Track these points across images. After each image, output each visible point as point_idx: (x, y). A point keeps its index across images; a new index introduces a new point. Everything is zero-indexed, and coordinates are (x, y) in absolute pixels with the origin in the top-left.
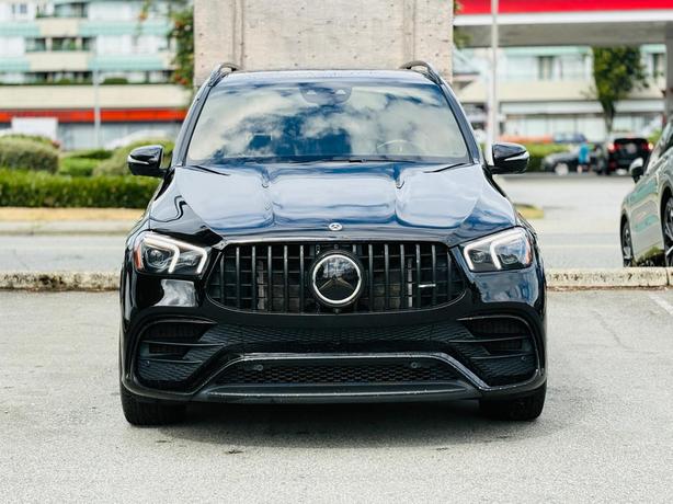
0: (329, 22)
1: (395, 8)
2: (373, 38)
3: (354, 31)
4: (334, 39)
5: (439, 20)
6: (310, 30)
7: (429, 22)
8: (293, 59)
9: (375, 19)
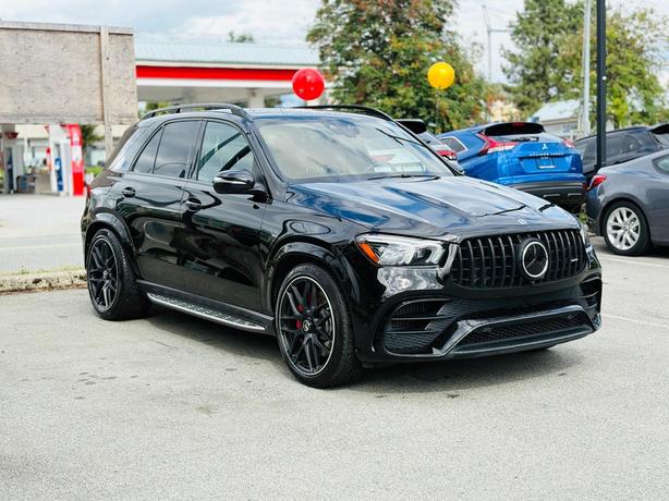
0: (44, 75)
1: (94, 66)
2: (78, 89)
3: (63, 83)
4: (48, 89)
5: (126, 76)
6: (28, 81)
7: (118, 77)
8: (15, 103)
9: (78, 74)
